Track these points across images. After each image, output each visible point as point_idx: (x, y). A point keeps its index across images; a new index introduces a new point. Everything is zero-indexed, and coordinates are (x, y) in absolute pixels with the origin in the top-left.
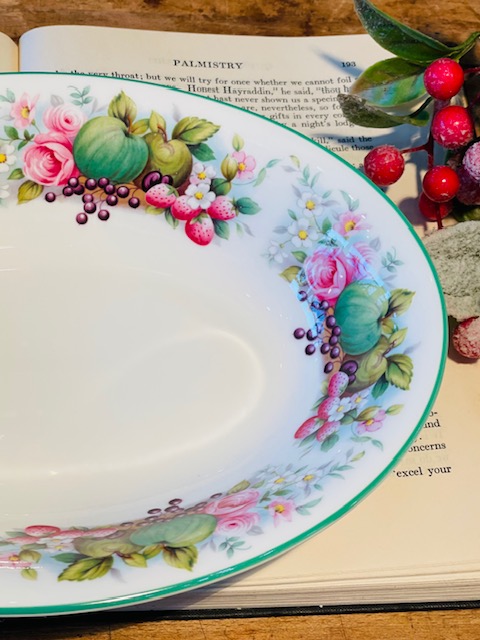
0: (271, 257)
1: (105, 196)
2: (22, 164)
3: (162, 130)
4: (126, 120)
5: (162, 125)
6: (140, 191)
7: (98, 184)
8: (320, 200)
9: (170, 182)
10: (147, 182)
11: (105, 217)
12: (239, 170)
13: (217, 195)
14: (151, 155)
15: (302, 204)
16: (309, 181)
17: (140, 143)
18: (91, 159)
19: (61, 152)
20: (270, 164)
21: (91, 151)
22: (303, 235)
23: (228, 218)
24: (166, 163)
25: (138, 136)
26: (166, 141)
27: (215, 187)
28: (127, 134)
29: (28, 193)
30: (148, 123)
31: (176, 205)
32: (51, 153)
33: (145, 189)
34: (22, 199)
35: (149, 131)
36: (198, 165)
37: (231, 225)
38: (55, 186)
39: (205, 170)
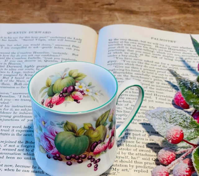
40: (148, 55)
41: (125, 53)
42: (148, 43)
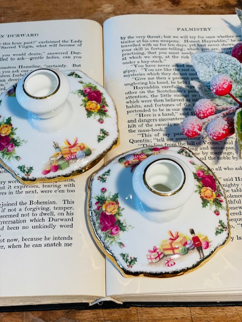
40: (176, 55)
41: (146, 57)
42: (174, 37)
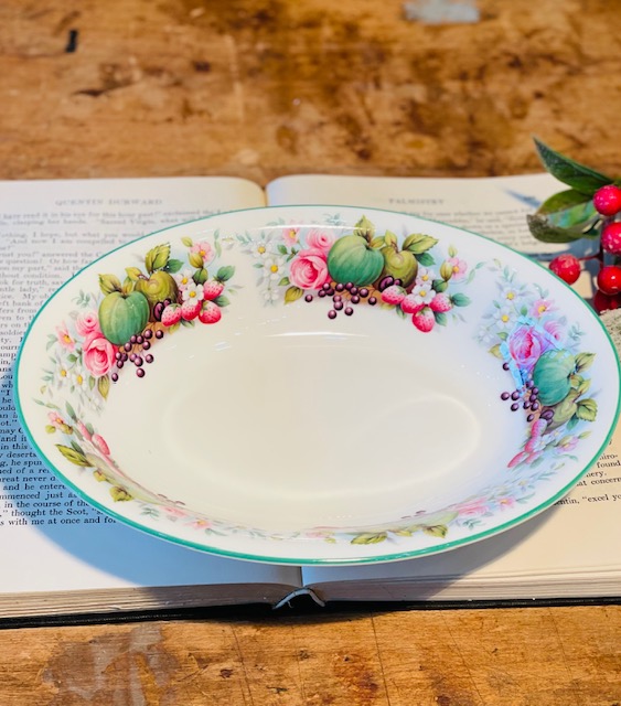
0: (481, 339)
1: (350, 296)
2: (289, 274)
3: (394, 245)
4: (367, 237)
5: (394, 240)
6: (377, 292)
7: (345, 287)
8: (518, 292)
9: (401, 284)
10: (383, 285)
11: (349, 313)
12: (454, 272)
13: (437, 292)
14: (385, 262)
15: (504, 296)
16: (509, 277)
17: (378, 255)
18: (341, 268)
19: (318, 263)
20: (478, 266)
21: (340, 262)
22: (505, 319)
23: (445, 310)
24: (398, 269)
25: (376, 249)
26: (397, 252)
27: (435, 287)
28: (368, 248)
29: (293, 295)
30: (384, 240)
31: (405, 302)
32: (311, 263)
33: (381, 290)
34: (288, 300)
35: (384, 245)
36: (422, 270)
37: (447, 316)
38: (312, 290)
39: (427, 274)
